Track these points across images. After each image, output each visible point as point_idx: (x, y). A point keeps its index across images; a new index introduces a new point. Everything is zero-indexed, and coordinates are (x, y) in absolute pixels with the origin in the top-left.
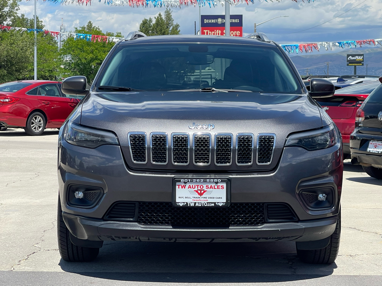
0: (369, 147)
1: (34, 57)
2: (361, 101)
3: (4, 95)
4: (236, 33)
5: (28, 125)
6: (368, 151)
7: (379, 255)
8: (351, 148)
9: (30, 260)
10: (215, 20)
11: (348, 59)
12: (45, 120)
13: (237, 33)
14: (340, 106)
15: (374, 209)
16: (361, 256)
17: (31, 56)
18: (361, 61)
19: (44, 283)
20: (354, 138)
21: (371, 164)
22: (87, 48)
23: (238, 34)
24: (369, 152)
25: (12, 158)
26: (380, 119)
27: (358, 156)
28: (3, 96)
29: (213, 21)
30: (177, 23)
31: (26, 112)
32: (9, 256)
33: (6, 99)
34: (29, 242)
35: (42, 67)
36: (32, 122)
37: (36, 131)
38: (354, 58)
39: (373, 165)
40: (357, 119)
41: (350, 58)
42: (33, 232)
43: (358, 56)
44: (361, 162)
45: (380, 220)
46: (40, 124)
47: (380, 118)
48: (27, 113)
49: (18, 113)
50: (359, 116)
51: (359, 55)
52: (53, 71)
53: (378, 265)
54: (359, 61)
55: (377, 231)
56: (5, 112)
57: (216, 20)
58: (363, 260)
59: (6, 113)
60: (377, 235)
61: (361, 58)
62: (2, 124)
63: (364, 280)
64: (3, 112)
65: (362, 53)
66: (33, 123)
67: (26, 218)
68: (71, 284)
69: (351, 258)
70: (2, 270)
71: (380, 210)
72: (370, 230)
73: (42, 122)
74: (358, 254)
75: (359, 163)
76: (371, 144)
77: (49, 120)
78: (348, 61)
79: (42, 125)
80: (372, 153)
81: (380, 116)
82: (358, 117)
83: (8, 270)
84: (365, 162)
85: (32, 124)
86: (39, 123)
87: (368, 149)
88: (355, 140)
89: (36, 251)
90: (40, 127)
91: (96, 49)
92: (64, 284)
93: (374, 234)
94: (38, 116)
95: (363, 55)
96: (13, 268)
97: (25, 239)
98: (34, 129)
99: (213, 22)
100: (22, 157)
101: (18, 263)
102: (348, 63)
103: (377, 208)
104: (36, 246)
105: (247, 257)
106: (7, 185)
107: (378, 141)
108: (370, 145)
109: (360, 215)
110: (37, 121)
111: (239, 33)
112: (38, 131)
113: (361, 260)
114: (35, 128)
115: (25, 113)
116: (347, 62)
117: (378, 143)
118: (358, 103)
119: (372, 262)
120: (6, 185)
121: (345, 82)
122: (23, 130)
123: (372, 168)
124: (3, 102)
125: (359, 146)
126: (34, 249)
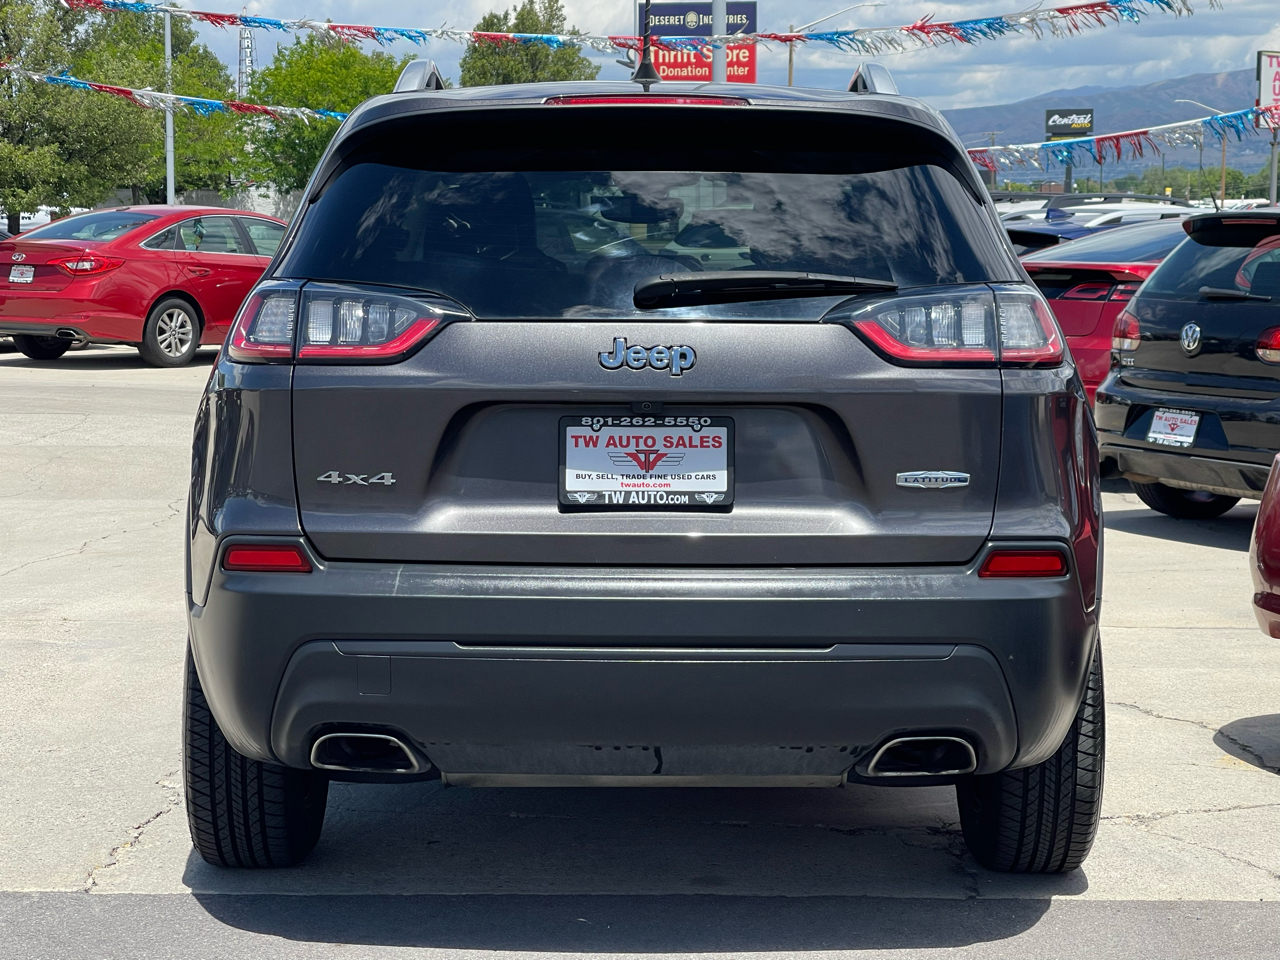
0: (1152, 429)
1: (164, 127)
2: (1122, 283)
3: (77, 250)
4: (738, 55)
5: (148, 335)
6: (1151, 440)
7: (1225, 813)
8: (1098, 429)
9: (146, 847)
10: (679, 19)
11: (1050, 123)
12: (197, 321)
13: (741, 55)
14: (1062, 298)
15: (1179, 631)
16: (1172, 818)
17: (158, 124)
18: (1085, 128)
19: (188, 947)
20: (1107, 398)
21: (1157, 478)
22: (316, 99)
23: (744, 57)
24: (1154, 443)
25: (101, 447)
26: (1189, 346)
27: (1121, 455)
28: (75, 253)
29: (674, 20)
30: (574, 27)
31: (142, 297)
32: (80, 830)
33: (84, 260)
34: (144, 768)
35: (189, 153)
36: (160, 328)
37: (171, 354)
38: (1065, 121)
39: (1163, 480)
40: (1116, 342)
41: (1054, 122)
42: (157, 727)
43: (1077, 115)
44: (1128, 470)
45: (1205, 674)
46: (183, 334)
47: (1186, 343)
48: (145, 303)
49: (121, 300)
50: (1124, 335)
51: (1079, 112)
52: (220, 163)
53: (1228, 854)
54: (1081, 128)
55: (1204, 717)
56: (82, 301)
57: (682, 17)
58: (1181, 835)
59: (86, 303)
60: (1205, 730)
61: (1086, 122)
62: (71, 335)
63: (1200, 922)
64: (76, 300)
65: (1087, 106)
66: (162, 332)
67: (137, 674)
68: (274, 952)
69: (1143, 826)
70: (56, 890)
71: (1198, 632)
72: (1182, 712)
73: (189, 327)
74: (1160, 810)
75: (1122, 473)
76: (1161, 418)
77: (209, 322)
78: (1049, 129)
79: (190, 337)
80: (1162, 445)
81: (1187, 336)
82: (1120, 337)
83: (75, 889)
84: (1140, 472)
85: (160, 335)
86: (182, 330)
87: (1150, 435)
88: (1110, 403)
89: (165, 807)
90: (182, 342)
91: (344, 102)
92: (252, 951)
93: (1195, 728)
94: (177, 311)
95: (1090, 111)
96: (90, 881)
97: (134, 758)
98: (167, 348)
99: (672, 21)
100: (130, 444)
101: (108, 861)
102: (1050, 134)
103: (1190, 626)
104: (166, 783)
105: (820, 825)
106: (85, 548)
107: (1181, 410)
108: (1156, 423)
109: (1142, 655)
110: (173, 324)
111: (747, 54)
112: (178, 354)
113: (1173, 835)
114: (169, 346)
115: (141, 303)
116: (1047, 132)
117: (1180, 417)
118: (1115, 289)
119: (1211, 845)
120: (80, 546)
121: (1069, 220)
122: (135, 351)
123: (1160, 487)
124: (76, 270)
125: (1123, 425)
126: (159, 797)
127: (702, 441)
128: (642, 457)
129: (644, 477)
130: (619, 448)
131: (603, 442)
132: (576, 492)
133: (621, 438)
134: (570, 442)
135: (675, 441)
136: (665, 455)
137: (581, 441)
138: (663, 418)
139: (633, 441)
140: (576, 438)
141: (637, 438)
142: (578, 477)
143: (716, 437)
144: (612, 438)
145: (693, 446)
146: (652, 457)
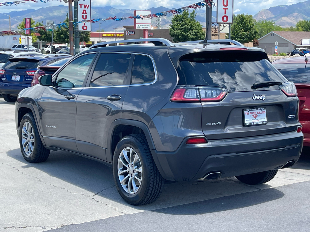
127: (263, 112)
128: (255, 116)
129: (255, 119)
130: (252, 115)
131: (249, 114)
132: (247, 123)
134: (245, 114)
135: (259, 112)
136: (258, 115)
137: (246, 114)
138: (257, 108)
139: (253, 113)
141: (254, 112)
142: (247, 120)
143: (265, 112)
144: (250, 113)
145: (261, 113)
146: (256, 116)
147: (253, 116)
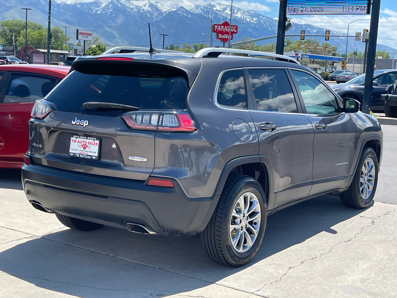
127: (94, 144)
128: (84, 146)
129: (83, 150)
130: (80, 144)
131: (77, 142)
132: (71, 153)
133: (80, 141)
134: (71, 141)
135: (90, 143)
137: (73, 141)
138: (88, 137)
139: (83, 142)
140: (72, 140)
141: (83, 141)
142: (72, 149)
143: (97, 143)
144: (79, 141)
145: (92, 145)
146: (86, 146)
147: (82, 145)
